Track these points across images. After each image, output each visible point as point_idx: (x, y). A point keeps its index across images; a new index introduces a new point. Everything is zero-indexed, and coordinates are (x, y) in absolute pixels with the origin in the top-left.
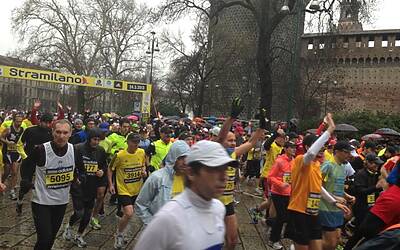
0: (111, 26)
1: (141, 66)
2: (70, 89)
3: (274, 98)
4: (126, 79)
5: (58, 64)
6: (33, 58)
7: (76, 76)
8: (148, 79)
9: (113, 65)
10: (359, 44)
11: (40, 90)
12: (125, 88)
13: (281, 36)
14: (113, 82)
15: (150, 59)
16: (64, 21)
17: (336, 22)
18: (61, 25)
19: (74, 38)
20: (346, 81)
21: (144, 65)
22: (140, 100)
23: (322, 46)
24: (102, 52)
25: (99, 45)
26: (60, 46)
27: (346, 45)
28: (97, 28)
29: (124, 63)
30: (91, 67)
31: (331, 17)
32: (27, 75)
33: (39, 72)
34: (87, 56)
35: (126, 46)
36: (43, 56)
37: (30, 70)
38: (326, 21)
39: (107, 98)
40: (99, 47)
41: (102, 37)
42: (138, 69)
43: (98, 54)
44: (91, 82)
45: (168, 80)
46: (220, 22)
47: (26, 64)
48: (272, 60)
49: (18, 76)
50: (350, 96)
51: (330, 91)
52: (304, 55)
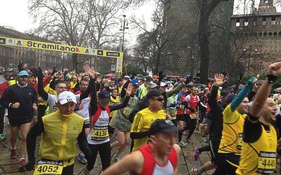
0: (95, 11)
1: (116, 40)
2: (68, 55)
3: (211, 61)
4: (106, 49)
5: (59, 38)
6: (43, 34)
7: (72, 46)
8: (121, 48)
9: (97, 39)
10: (274, 22)
11: (48, 56)
12: (105, 55)
13: (216, 17)
14: (96, 50)
15: (122, 35)
16: (64, 9)
17: (257, 6)
19: (70, 20)
21: (118, 38)
22: (115, 63)
23: (246, 24)
24: (89, 30)
25: (87, 25)
26: (61, 26)
27: (264, 23)
28: (86, 13)
30: (82, 40)
31: (253, 2)
32: (38, 46)
33: (47, 44)
34: (79, 33)
35: (106, 25)
36: (50, 33)
38: (249, 6)
39: (93, 62)
41: (89, 19)
42: (114, 41)
43: (87, 31)
44: (82, 51)
45: (135, 49)
46: (172, 7)
47: (38, 39)
48: (209, 34)
49: (33, 47)
50: (267, 60)
51: (252, 57)
52: (233, 30)
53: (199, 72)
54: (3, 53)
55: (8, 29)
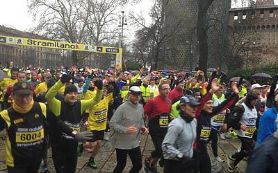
0: (93, 9)
1: (115, 36)
2: (67, 53)
3: (209, 55)
4: (105, 45)
5: (59, 36)
6: (42, 32)
7: (71, 44)
8: (120, 44)
9: (96, 35)
10: (272, 15)
11: (48, 54)
12: (104, 51)
13: (214, 11)
14: (96, 47)
15: (121, 31)
16: (62, 6)
18: (60, 9)
19: (69, 18)
20: (262, 42)
21: (117, 35)
22: (115, 59)
24: (88, 27)
25: (86, 22)
26: (60, 24)
27: (262, 16)
28: (85, 10)
29: (103, 34)
30: (81, 37)
32: (38, 44)
33: (47, 42)
34: (78, 30)
35: (105, 22)
36: (49, 31)
37: (40, 41)
39: (92, 59)
40: (86, 24)
41: (88, 16)
42: (112, 38)
43: (86, 28)
44: (82, 48)
45: (134, 45)
46: (170, 2)
47: (38, 37)
48: (207, 28)
49: (33, 45)
50: (265, 53)
51: (251, 50)
52: (231, 24)
53: (198, 66)
54: (3, 51)
55: (7, 28)
